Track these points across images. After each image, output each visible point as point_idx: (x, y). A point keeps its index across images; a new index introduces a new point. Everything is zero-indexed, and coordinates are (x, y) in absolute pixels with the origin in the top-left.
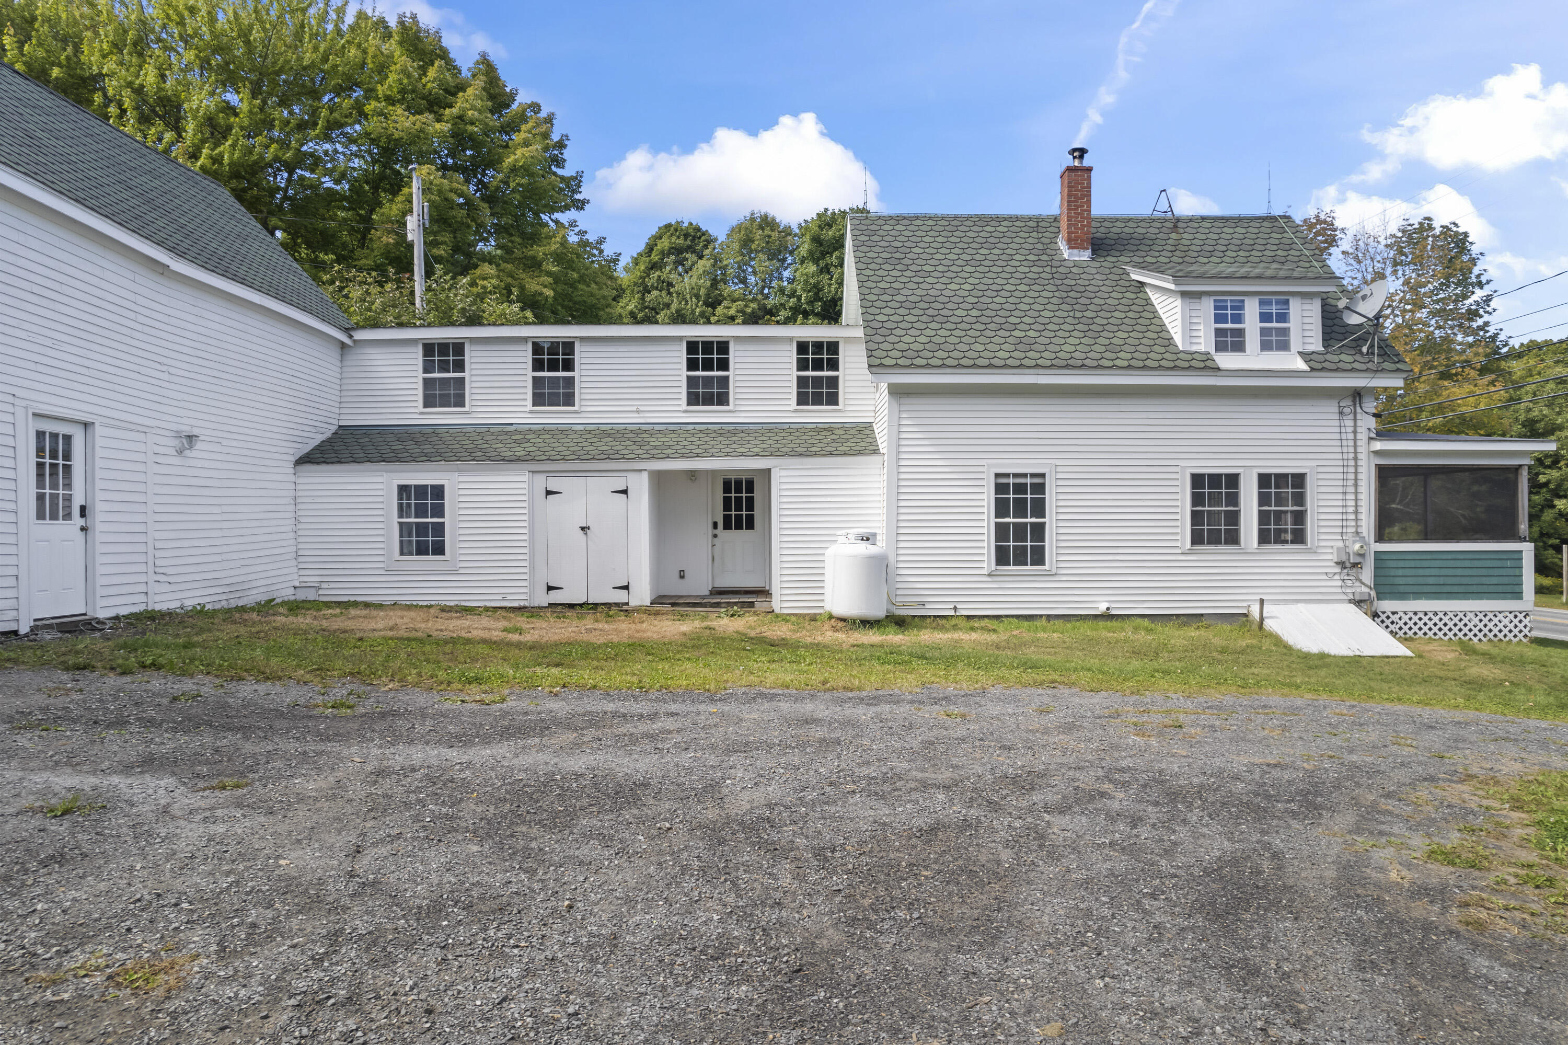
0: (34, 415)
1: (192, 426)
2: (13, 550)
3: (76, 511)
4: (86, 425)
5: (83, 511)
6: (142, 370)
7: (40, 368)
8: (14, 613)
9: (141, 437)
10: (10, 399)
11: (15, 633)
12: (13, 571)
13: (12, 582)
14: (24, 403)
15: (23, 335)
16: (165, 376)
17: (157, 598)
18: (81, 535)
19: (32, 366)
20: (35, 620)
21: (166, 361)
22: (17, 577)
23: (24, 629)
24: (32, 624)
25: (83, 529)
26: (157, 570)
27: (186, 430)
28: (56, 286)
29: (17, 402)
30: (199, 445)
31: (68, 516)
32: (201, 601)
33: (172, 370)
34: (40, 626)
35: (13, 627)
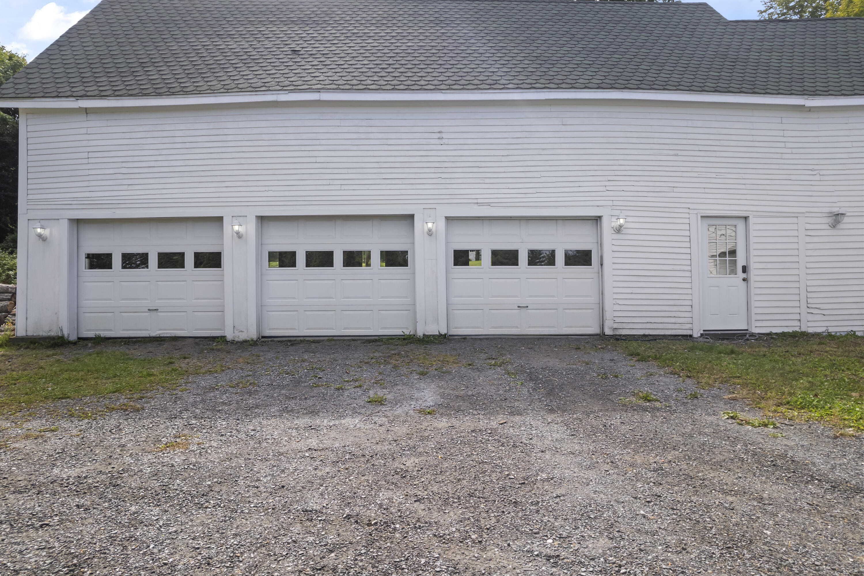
0: (702, 217)
1: (840, 207)
2: (689, 291)
3: (740, 269)
4: (746, 218)
5: (745, 269)
6: (793, 177)
7: (707, 191)
8: (690, 326)
9: (794, 220)
10: (687, 211)
11: (691, 336)
12: (689, 303)
13: (689, 309)
14: (696, 212)
15: (696, 175)
16: (817, 177)
17: (810, 324)
18: (744, 284)
19: (703, 191)
20: (704, 331)
21: (815, 167)
22: (692, 306)
23: (696, 334)
24: (702, 332)
25: (744, 280)
26: (809, 306)
27: (836, 210)
28: (717, 143)
29: (691, 211)
30: (846, 220)
31: (733, 271)
32: (854, 329)
33: (822, 172)
34: (707, 334)
35: (689, 333)
